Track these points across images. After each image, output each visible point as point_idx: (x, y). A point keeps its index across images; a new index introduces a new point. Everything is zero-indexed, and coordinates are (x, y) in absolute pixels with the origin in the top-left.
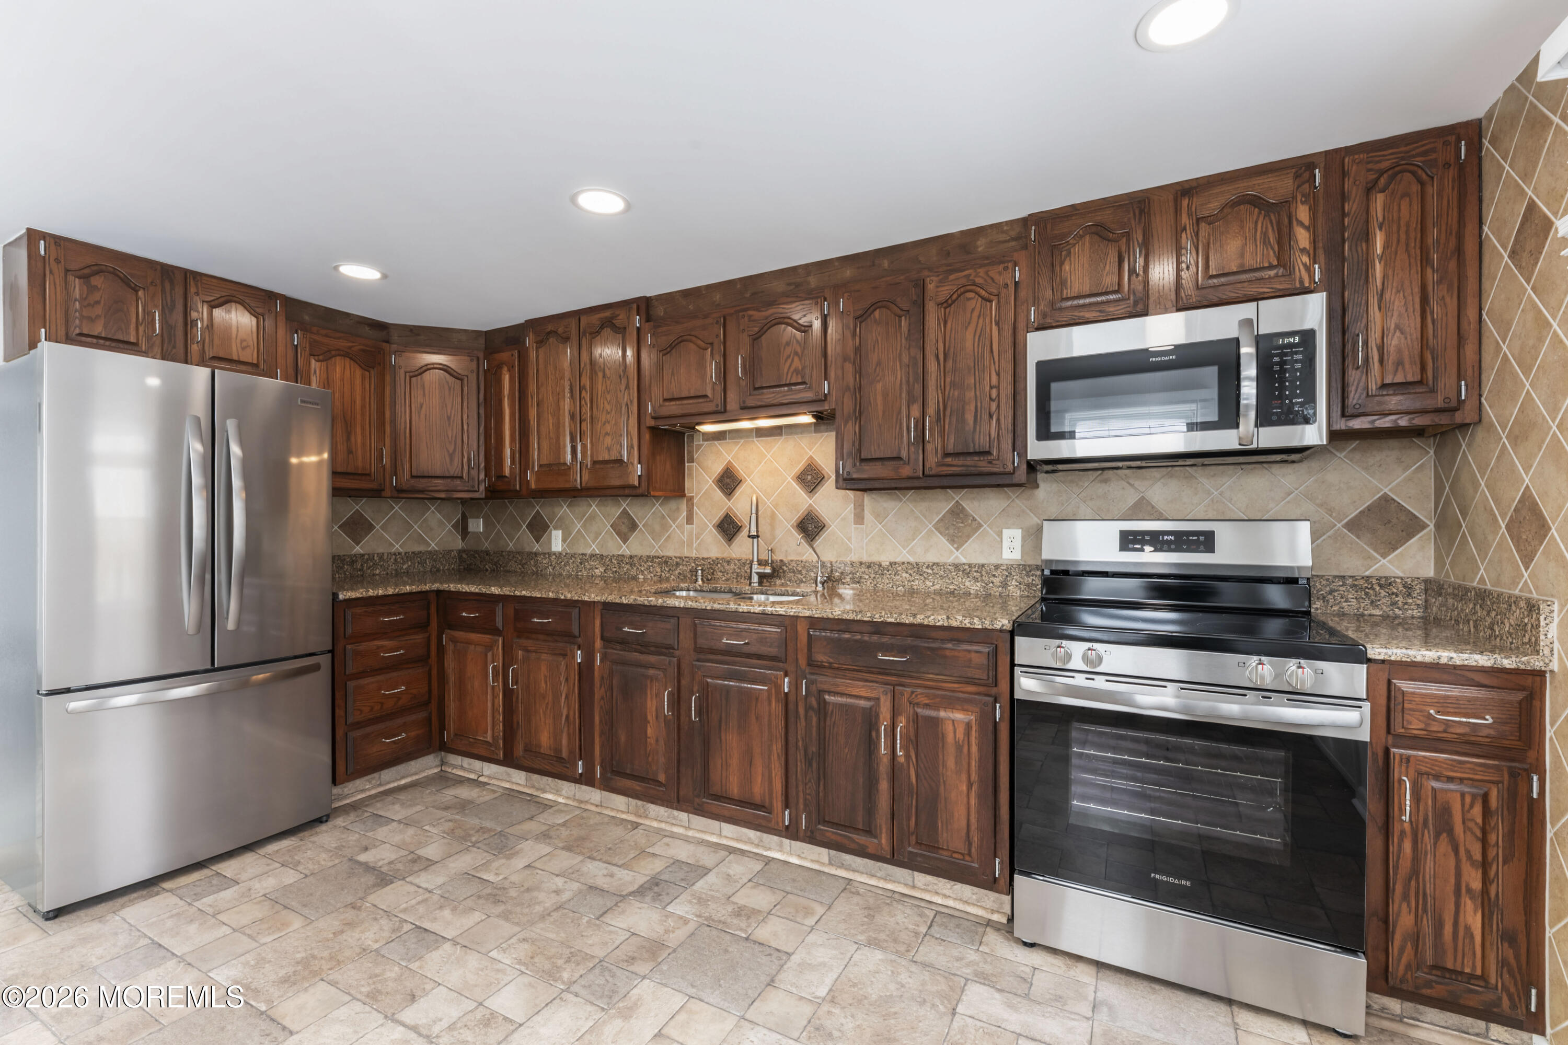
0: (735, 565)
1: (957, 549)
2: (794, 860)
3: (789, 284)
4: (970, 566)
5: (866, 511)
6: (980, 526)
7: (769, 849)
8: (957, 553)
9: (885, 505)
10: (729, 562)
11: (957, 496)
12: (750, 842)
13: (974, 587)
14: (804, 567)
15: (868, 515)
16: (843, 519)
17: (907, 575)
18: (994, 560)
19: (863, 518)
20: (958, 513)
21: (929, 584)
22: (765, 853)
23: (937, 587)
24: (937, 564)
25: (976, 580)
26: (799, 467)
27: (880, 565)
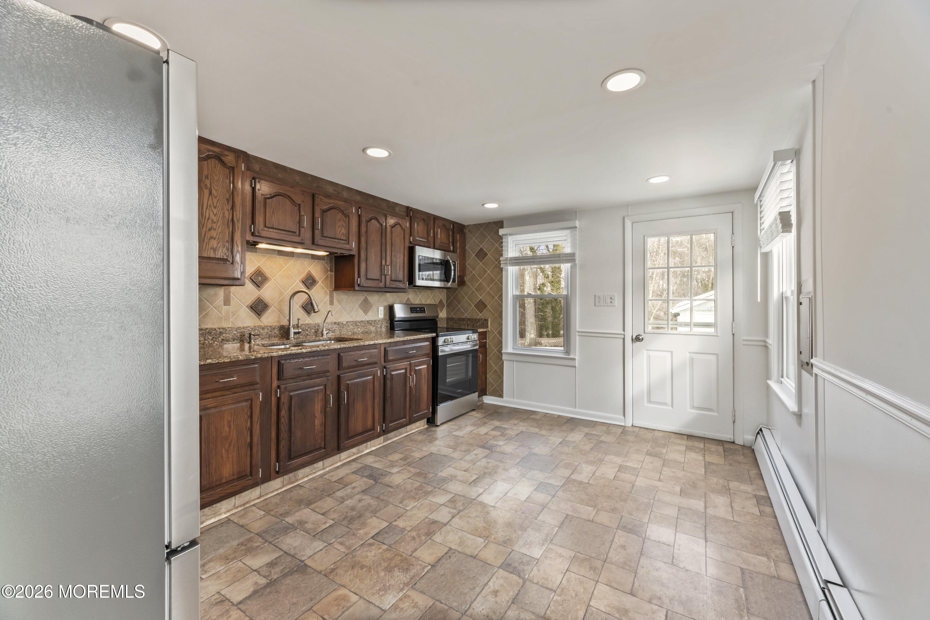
0: (268, 329)
1: (366, 315)
2: (374, 448)
3: (335, 191)
4: (372, 321)
5: (334, 299)
6: (372, 306)
7: (363, 452)
8: (366, 317)
9: (342, 297)
10: (263, 329)
11: (365, 294)
12: (354, 454)
13: (373, 329)
14: (309, 327)
15: (335, 301)
16: (325, 303)
17: (352, 327)
18: (376, 319)
19: (333, 302)
20: (366, 301)
21: (359, 329)
22: (363, 454)
23: (362, 330)
24: (362, 321)
25: (373, 326)
26: (303, 276)
27: (342, 324)
